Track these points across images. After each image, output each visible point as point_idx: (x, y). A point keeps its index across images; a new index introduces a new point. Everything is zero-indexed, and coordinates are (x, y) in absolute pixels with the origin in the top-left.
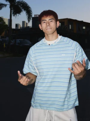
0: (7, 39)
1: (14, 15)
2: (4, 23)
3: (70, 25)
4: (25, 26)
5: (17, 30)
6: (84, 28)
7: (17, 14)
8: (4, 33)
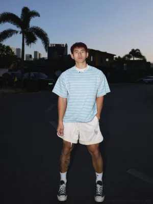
0: (19, 72)
1: (28, 44)
2: (13, 53)
3: (92, 57)
4: (38, 57)
5: (28, 62)
6: (107, 60)
7: (32, 43)
8: (12, 65)
